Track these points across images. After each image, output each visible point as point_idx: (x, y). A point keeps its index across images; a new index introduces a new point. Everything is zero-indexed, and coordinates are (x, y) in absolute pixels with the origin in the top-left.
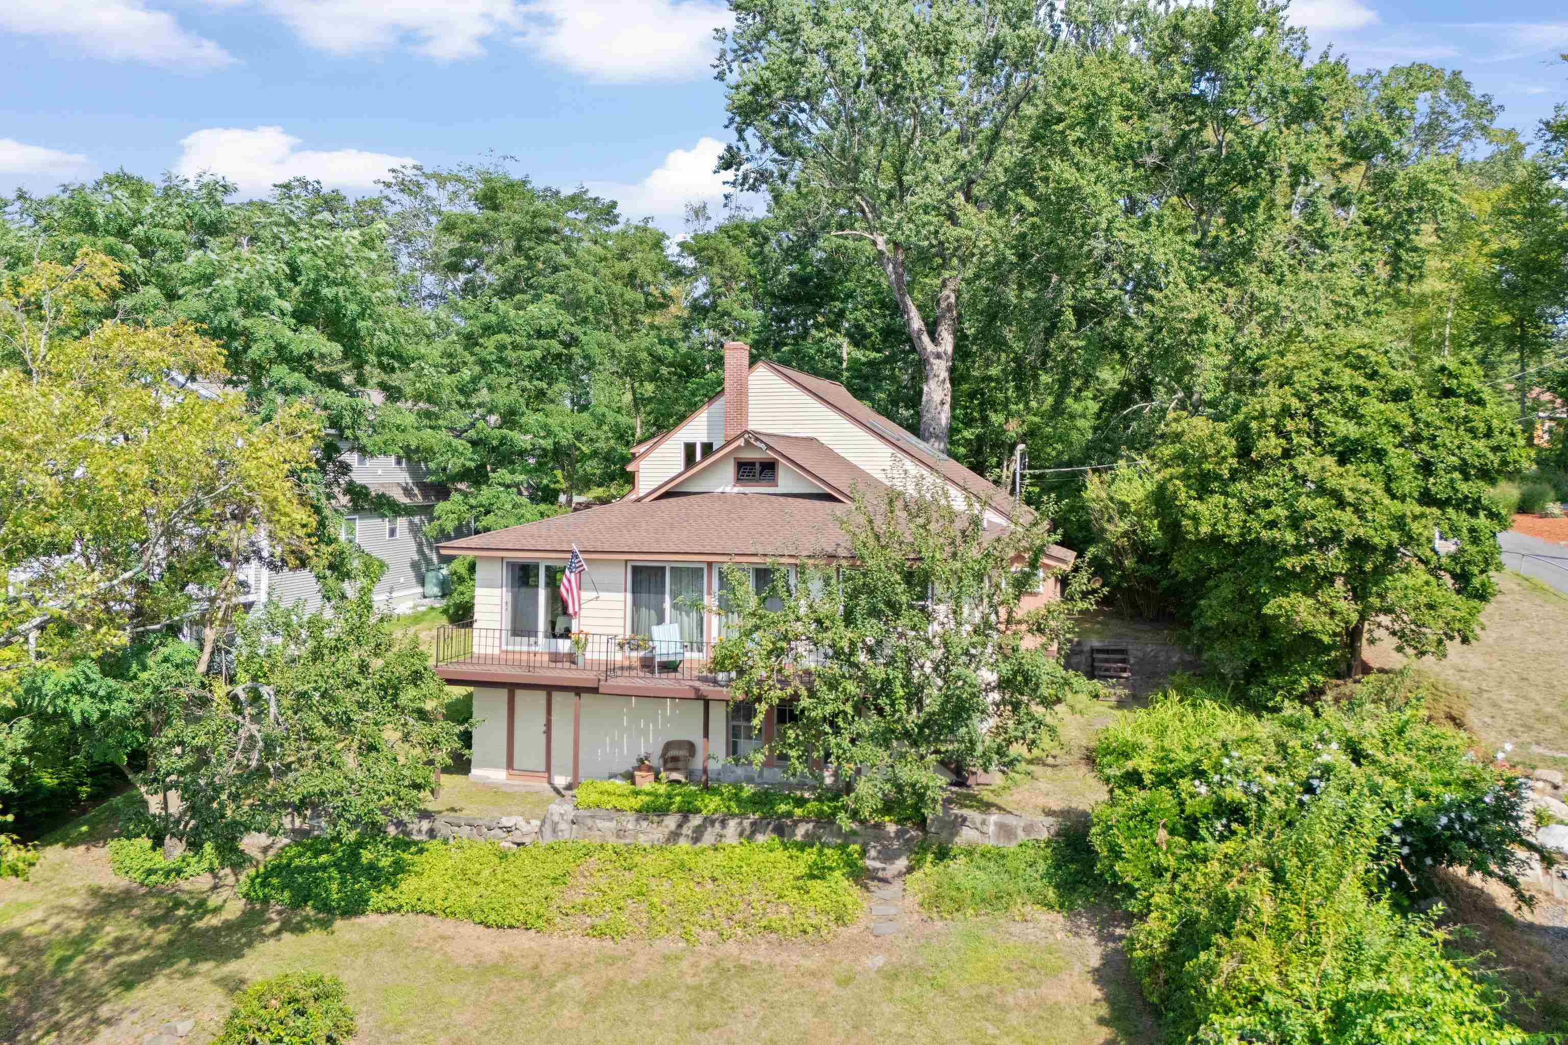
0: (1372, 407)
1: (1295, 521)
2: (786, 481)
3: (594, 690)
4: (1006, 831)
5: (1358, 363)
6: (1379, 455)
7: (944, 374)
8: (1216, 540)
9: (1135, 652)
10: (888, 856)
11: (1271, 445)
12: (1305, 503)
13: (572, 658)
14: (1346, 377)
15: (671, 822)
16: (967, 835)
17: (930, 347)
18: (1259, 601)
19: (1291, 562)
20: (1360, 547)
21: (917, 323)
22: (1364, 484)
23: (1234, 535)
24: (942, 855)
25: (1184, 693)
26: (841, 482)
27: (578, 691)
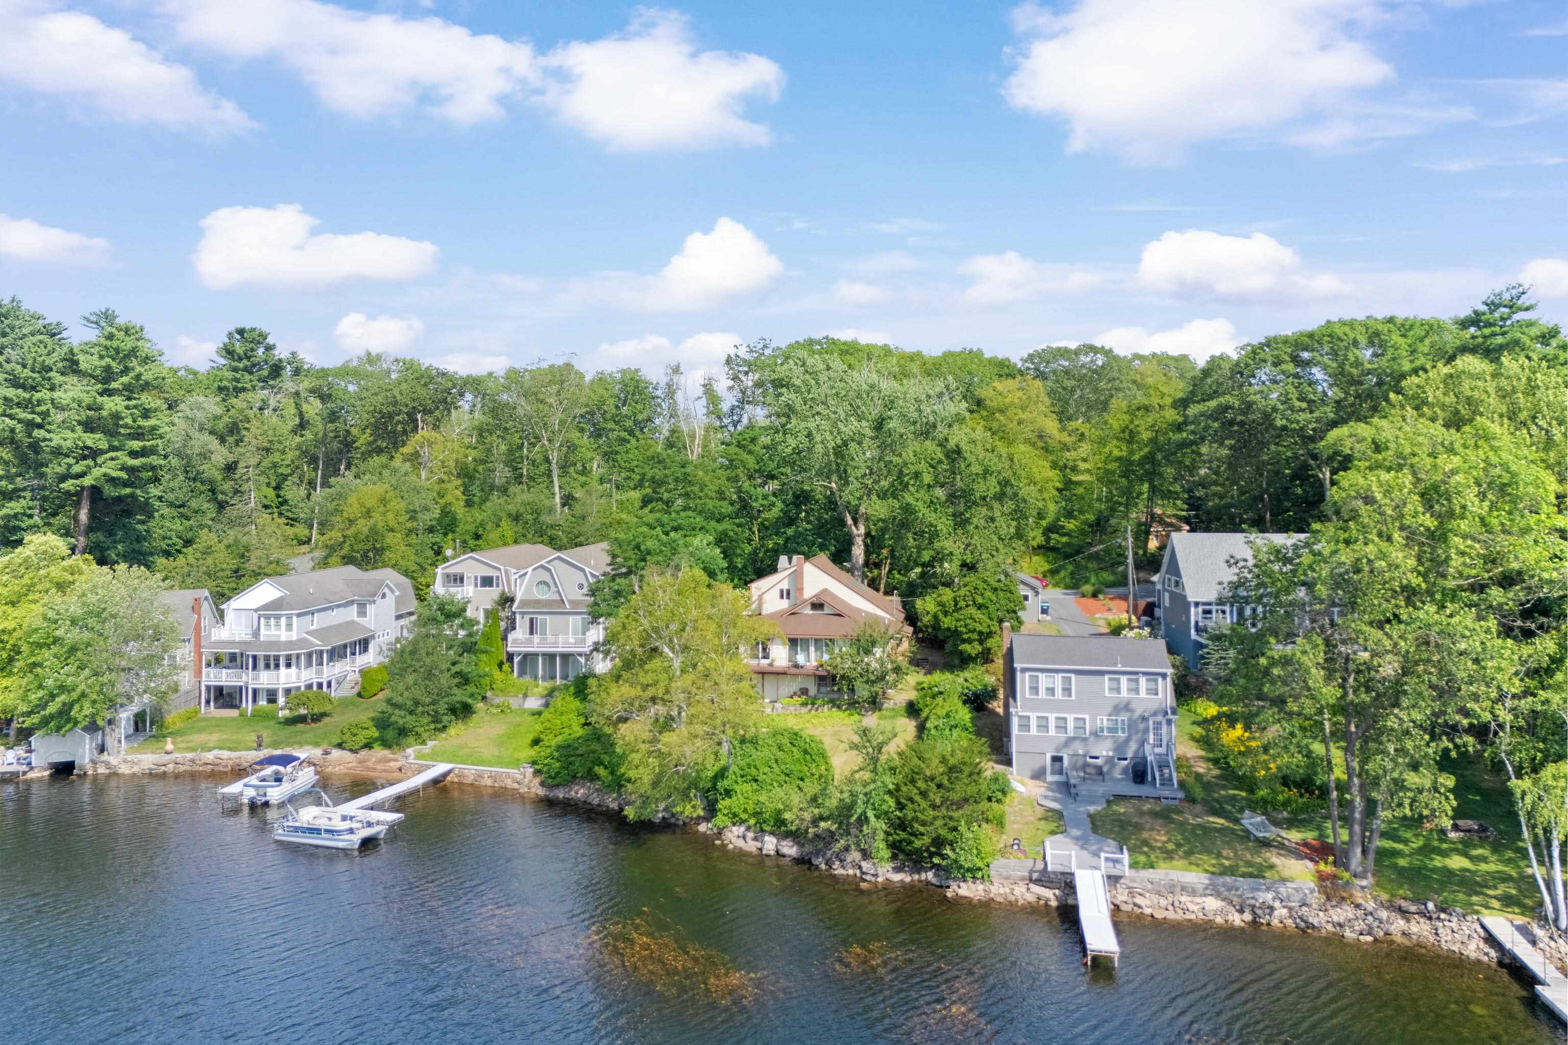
0: (988, 594)
1: (966, 626)
2: (827, 610)
3: (785, 674)
4: (895, 704)
5: (985, 581)
6: (987, 608)
7: (861, 543)
8: (948, 629)
9: (930, 659)
10: (867, 711)
11: (962, 604)
12: (968, 621)
13: (771, 665)
14: (981, 585)
15: (809, 707)
16: (886, 705)
17: (855, 531)
18: (957, 645)
19: (965, 636)
20: (981, 633)
21: (850, 521)
22: (981, 616)
23: (953, 628)
24: (880, 710)
25: (941, 671)
26: (843, 610)
27: (778, 674)
